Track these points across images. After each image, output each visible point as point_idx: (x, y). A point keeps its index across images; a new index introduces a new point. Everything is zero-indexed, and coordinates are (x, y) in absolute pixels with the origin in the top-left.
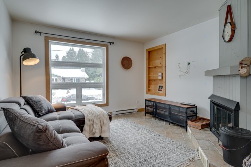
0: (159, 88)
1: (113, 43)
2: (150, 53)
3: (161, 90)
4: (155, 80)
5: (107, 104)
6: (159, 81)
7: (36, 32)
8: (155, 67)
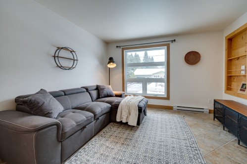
0: (242, 87)
1: (175, 40)
2: (230, 40)
3: (244, 91)
4: (237, 76)
5: (168, 98)
6: (242, 77)
7: (117, 47)
8: (238, 58)
